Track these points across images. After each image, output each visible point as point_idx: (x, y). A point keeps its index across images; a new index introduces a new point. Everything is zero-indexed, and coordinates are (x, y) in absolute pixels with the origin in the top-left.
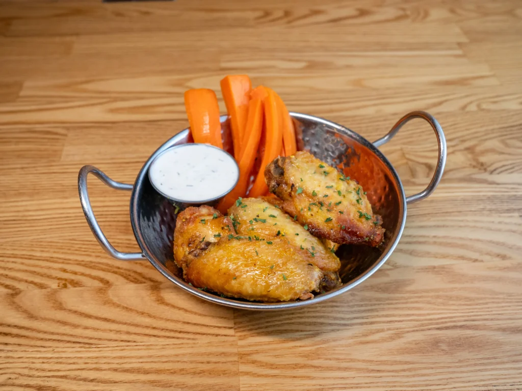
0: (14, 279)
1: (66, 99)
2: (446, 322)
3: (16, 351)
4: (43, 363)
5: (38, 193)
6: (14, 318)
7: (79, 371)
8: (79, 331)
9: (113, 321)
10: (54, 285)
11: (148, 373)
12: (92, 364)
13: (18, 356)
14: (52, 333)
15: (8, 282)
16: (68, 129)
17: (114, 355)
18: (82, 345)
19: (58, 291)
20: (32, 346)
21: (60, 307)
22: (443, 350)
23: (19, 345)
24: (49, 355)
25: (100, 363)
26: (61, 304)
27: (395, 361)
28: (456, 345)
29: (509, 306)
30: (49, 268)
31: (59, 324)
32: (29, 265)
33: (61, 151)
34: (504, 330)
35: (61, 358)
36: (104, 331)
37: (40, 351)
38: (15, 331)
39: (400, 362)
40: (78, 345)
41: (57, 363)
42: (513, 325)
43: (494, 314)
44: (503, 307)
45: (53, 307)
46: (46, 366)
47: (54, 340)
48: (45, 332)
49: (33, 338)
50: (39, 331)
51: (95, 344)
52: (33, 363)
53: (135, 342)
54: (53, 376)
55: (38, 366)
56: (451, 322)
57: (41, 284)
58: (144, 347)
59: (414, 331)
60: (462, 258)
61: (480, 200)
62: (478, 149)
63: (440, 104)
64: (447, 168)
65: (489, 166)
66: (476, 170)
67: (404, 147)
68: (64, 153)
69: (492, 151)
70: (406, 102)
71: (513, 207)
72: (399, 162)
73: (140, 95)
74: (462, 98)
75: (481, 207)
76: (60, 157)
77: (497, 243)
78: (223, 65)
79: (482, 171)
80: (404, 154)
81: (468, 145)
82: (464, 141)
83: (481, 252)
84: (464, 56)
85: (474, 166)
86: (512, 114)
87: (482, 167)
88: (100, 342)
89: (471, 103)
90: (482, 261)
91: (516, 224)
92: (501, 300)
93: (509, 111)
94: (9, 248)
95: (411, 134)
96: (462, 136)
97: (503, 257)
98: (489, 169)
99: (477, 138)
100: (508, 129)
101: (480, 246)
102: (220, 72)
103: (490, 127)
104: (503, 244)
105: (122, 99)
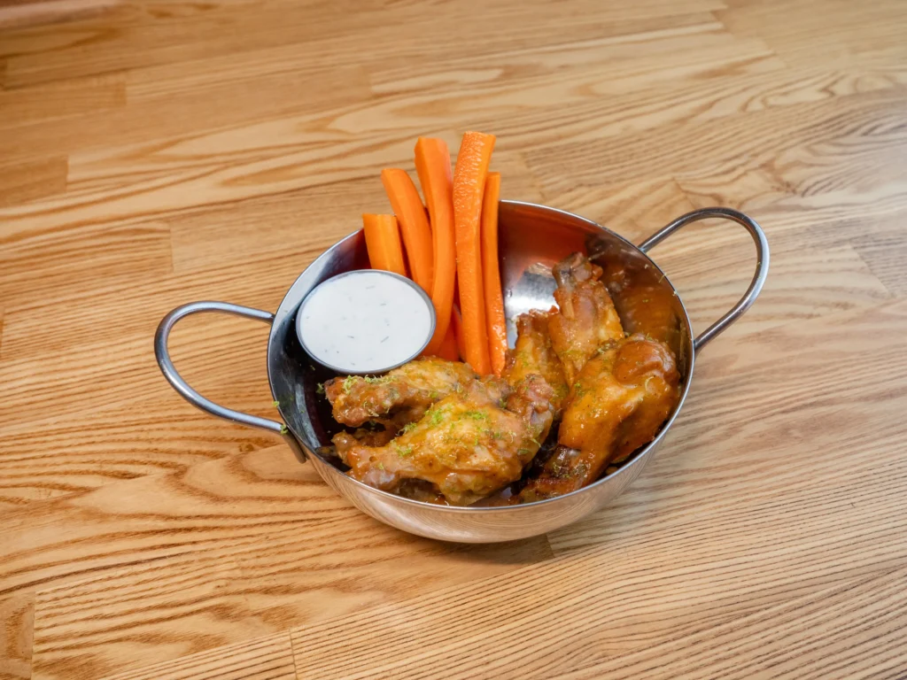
0: (169, 452)
1: (149, 175)
2: (791, 402)
3: (213, 549)
4: (258, 557)
6: (189, 505)
7: (314, 558)
8: (295, 506)
10: (234, 450)
12: (330, 544)
13: (218, 556)
14: (257, 516)
15: (162, 459)
16: (167, 220)
18: (306, 523)
19: (242, 458)
20: (233, 538)
21: (254, 478)
22: (796, 438)
23: (215, 540)
24: (264, 546)
25: (340, 542)
26: (254, 474)
27: (739, 463)
28: (811, 429)
29: (867, 368)
30: (217, 428)
31: (261, 501)
32: (185, 429)
33: (171, 256)
34: (866, 399)
35: (282, 546)
37: (247, 543)
38: (200, 523)
39: (745, 462)
41: (279, 553)
42: (875, 391)
43: (850, 381)
44: (859, 370)
45: (244, 480)
46: (263, 561)
47: (263, 524)
48: (246, 516)
49: (231, 528)
50: (236, 517)
51: (325, 518)
54: (280, 572)
55: (252, 562)
56: (798, 400)
57: (212, 452)
59: (753, 420)
60: (792, 315)
61: (796, 234)
62: (778, 164)
63: (711, 105)
64: (742, 197)
65: (798, 186)
66: (781, 194)
67: (676, 174)
68: (175, 258)
69: (797, 164)
70: (662, 109)
71: (841, 236)
72: (675, 199)
73: (262, 154)
74: (737, 93)
75: (801, 243)
76: (172, 266)
77: (833, 289)
78: (377, 89)
79: (792, 194)
80: (678, 186)
81: (763, 159)
82: (756, 155)
83: (815, 305)
84: (725, 30)
85: (778, 190)
86: (812, 107)
87: (789, 188)
88: (332, 514)
89: (752, 98)
90: (818, 316)
91: (850, 260)
92: (854, 362)
93: (807, 104)
94: (144, 410)
95: (680, 155)
96: (753, 149)
97: (845, 306)
98: (799, 190)
99: (772, 148)
100: (812, 130)
101: (810, 296)
102: (375, 101)
103: (788, 131)
104: (840, 289)
105: (239, 164)
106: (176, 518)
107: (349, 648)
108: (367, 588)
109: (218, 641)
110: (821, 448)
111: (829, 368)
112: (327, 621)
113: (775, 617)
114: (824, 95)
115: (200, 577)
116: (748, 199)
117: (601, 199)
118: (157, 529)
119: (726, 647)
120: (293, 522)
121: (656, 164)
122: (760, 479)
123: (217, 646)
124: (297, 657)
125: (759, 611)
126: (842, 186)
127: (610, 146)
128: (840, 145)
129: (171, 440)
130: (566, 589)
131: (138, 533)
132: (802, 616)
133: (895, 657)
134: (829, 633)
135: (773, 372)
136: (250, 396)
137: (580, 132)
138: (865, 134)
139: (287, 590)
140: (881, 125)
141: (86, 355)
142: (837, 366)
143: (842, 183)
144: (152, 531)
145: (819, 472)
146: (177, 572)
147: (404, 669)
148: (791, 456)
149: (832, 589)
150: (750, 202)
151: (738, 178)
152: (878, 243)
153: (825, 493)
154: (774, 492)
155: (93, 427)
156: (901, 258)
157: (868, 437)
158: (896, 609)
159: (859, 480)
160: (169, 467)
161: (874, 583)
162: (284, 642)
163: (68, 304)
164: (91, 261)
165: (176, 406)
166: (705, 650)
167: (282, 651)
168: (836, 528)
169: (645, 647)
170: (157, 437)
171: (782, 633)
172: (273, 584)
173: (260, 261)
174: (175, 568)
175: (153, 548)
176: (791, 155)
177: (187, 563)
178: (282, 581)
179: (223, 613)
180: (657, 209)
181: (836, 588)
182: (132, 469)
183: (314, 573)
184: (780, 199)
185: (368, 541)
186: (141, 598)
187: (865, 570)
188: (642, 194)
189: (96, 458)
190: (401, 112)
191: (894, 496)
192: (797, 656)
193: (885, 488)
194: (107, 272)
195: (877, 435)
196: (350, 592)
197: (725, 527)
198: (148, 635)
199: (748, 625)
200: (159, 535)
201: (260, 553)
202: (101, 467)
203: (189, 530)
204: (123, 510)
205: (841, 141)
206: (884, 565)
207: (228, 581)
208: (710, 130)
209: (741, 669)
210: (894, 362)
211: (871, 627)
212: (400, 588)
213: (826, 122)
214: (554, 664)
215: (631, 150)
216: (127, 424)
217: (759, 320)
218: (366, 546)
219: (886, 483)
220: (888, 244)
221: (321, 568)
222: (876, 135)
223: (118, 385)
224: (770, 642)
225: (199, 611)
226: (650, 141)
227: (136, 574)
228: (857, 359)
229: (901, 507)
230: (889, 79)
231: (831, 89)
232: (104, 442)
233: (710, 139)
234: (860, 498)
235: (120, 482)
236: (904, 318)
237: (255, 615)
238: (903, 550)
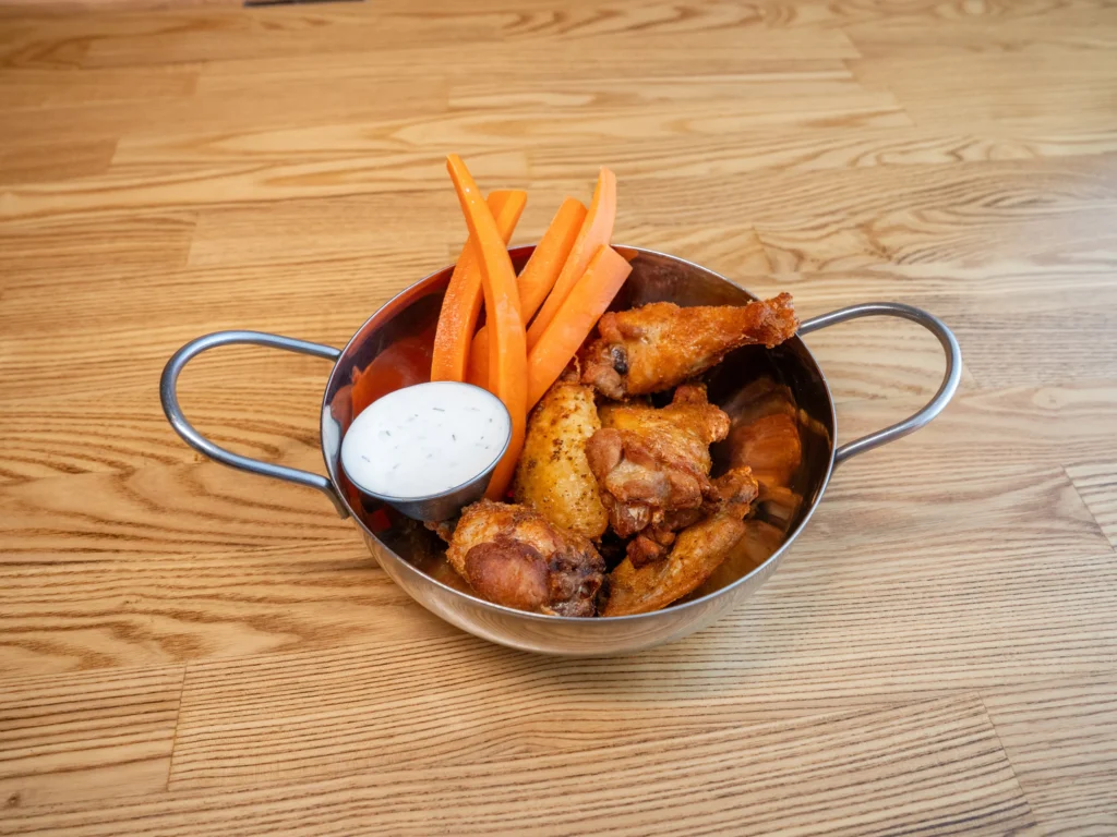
0: (122, 451)
1: (192, 166)
3: (134, 561)
4: (179, 577)
5: (152, 318)
6: (125, 510)
7: (237, 587)
8: (233, 527)
9: (289, 510)
10: (188, 458)
11: (349, 586)
12: (259, 575)
13: (137, 568)
14: (191, 532)
15: (113, 457)
16: (196, 213)
17: (291, 561)
18: (240, 548)
19: (195, 467)
20: (158, 553)
21: (200, 490)
22: (823, 533)
23: (138, 551)
24: (189, 565)
25: (269, 574)
26: (201, 486)
28: (843, 525)
29: (927, 464)
31: (200, 517)
32: (146, 430)
33: (188, 248)
34: (919, 499)
35: (208, 568)
36: (275, 524)
37: (173, 560)
38: (129, 531)
40: (234, 548)
41: (202, 576)
42: (932, 492)
43: (904, 477)
44: (917, 465)
45: (190, 492)
46: (183, 582)
47: (195, 542)
48: (179, 531)
49: (159, 541)
50: (169, 530)
51: (261, 546)
52: (163, 577)
53: (325, 539)
54: (197, 597)
55: (171, 582)
57: (167, 457)
58: (340, 547)
60: (854, 394)
62: (878, 225)
63: (816, 156)
64: (827, 256)
65: (896, 252)
66: (874, 259)
67: (756, 224)
68: (193, 252)
69: (900, 228)
70: (760, 154)
72: (750, 249)
73: (315, 156)
74: (850, 146)
76: (186, 259)
77: (909, 370)
78: (454, 103)
79: (885, 260)
80: (757, 237)
81: (861, 219)
82: (855, 214)
83: (883, 384)
84: (854, 80)
85: (872, 253)
88: (269, 542)
89: (866, 153)
93: (927, 166)
94: (111, 404)
95: (767, 204)
96: (852, 206)
98: (895, 256)
99: (875, 208)
100: (926, 194)
101: (880, 374)
102: (449, 115)
103: (897, 192)
104: (917, 371)
105: (286, 163)
106: (107, 522)
107: (243, 693)
108: (284, 628)
109: (109, 661)
110: (850, 548)
111: (882, 458)
112: (229, 659)
113: (743, 738)
114: (950, 159)
115: (112, 589)
116: (833, 260)
117: (666, 240)
118: (84, 530)
119: (675, 765)
120: (227, 544)
121: (738, 210)
123: (107, 666)
124: (185, 693)
125: (725, 728)
126: (947, 257)
127: (689, 186)
128: (955, 213)
129: (128, 439)
131: (63, 532)
132: (776, 743)
133: (878, 810)
134: (804, 768)
136: (223, 403)
137: (661, 169)
138: (987, 205)
139: (198, 618)
140: (1009, 197)
143: (948, 255)
144: (78, 532)
146: (90, 580)
147: (297, 726)
148: (812, 552)
149: (821, 717)
150: (834, 263)
151: (828, 235)
152: (974, 324)
155: (55, 415)
156: (999, 345)
157: (910, 544)
158: (894, 753)
159: (888, 593)
160: (117, 467)
161: (874, 717)
162: (174, 675)
163: (72, 286)
166: (648, 765)
167: (172, 683)
168: (845, 644)
169: (578, 749)
170: (114, 434)
171: (747, 760)
172: (186, 608)
174: (89, 575)
175: (72, 550)
176: (896, 218)
177: (103, 571)
178: (196, 606)
179: (124, 631)
180: (726, 258)
181: (827, 716)
182: (79, 464)
183: (233, 603)
184: (873, 264)
185: (299, 577)
187: (868, 700)
188: (713, 241)
189: (48, 447)
190: (473, 129)
191: (925, 617)
192: (759, 789)
193: (917, 606)
194: (118, 259)
195: (922, 543)
196: (265, 630)
198: (39, 643)
199: (708, 743)
200: (84, 537)
201: (182, 573)
202: (49, 457)
203: (115, 536)
204: (56, 506)
205: (957, 209)
206: (891, 698)
207: (138, 598)
208: (809, 181)
209: (685, 795)
210: (960, 462)
211: (858, 770)
212: (318, 635)
213: (945, 187)
214: (466, 751)
215: (714, 192)
216: (91, 417)
218: (297, 583)
219: (919, 601)
220: (986, 328)
221: (241, 600)
222: (998, 208)
223: (93, 375)
224: (729, 768)
225: (98, 626)
226: (739, 185)
227: (48, 575)
229: (931, 631)
230: (1029, 149)
231: (961, 153)
232: (61, 431)
233: (806, 191)
234: (884, 614)
235: (64, 475)
236: (987, 413)
237: (156, 639)
238: (921, 682)
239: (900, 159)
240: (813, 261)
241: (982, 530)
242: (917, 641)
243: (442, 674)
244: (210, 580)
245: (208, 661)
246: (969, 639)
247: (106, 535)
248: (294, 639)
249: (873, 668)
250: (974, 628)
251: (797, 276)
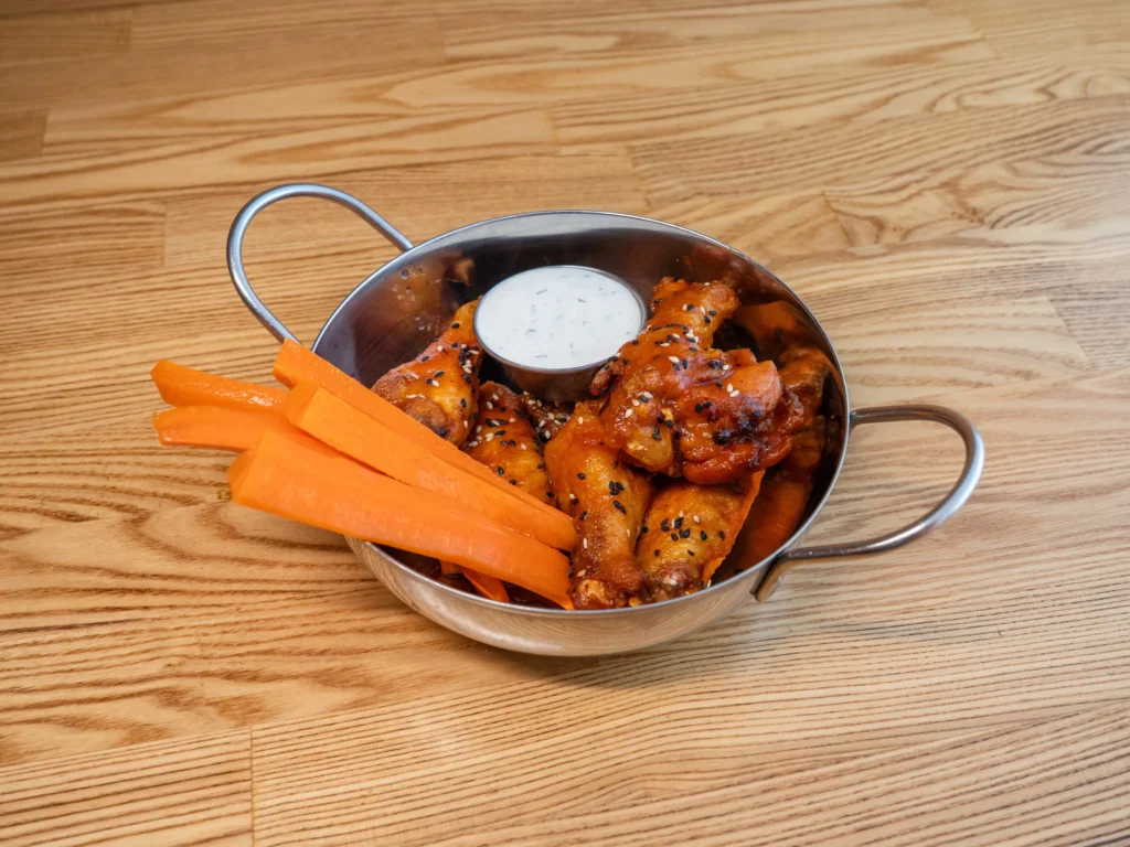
0: (129, 492)
3: (168, 618)
4: (224, 632)
6: (146, 561)
7: (295, 640)
8: (278, 573)
10: (210, 496)
12: (316, 624)
13: (174, 627)
14: (229, 581)
15: (119, 500)
16: (163, 201)
18: (290, 595)
19: (220, 506)
20: (196, 607)
21: (232, 533)
22: (937, 540)
23: (172, 607)
24: (232, 619)
25: (329, 622)
26: (231, 528)
28: (959, 530)
29: (1044, 458)
30: (193, 467)
31: (236, 563)
32: (153, 466)
33: (163, 246)
34: (1038, 498)
35: (257, 621)
36: (325, 567)
37: (213, 614)
38: (157, 584)
40: (285, 596)
41: (251, 630)
42: (1053, 489)
43: (1019, 474)
44: (1033, 460)
45: (219, 535)
46: (230, 638)
47: (235, 592)
48: (215, 581)
49: (194, 593)
50: (203, 580)
51: (314, 592)
52: (206, 635)
54: (249, 653)
55: (216, 639)
57: (184, 497)
59: (883, 513)
60: (955, 382)
61: (976, 277)
62: (965, 183)
63: (886, 101)
64: (912, 223)
65: (988, 214)
66: (964, 223)
67: (828, 188)
68: (167, 250)
69: (991, 185)
70: (822, 102)
71: (1037, 284)
72: (822, 219)
73: (296, 125)
74: (925, 87)
75: (980, 289)
76: (162, 259)
77: (1014, 352)
78: (452, 51)
79: (978, 224)
80: (828, 204)
81: (945, 176)
82: (937, 170)
83: (987, 370)
85: (961, 217)
86: (1020, 112)
87: (976, 216)
88: (323, 587)
89: (944, 96)
90: (990, 385)
91: (1044, 315)
92: (1028, 449)
93: (1015, 107)
94: (105, 438)
95: (835, 164)
96: (933, 162)
97: (1028, 375)
98: (987, 219)
99: (960, 162)
100: (1017, 142)
101: (982, 358)
102: (448, 68)
103: (984, 141)
104: (1025, 353)
105: (263, 135)
106: (127, 575)
107: (322, 756)
108: (354, 682)
109: (160, 733)
110: (968, 556)
112: (300, 720)
113: (875, 767)
114: (1042, 97)
115: (147, 651)
116: (918, 227)
117: (725, 213)
118: (101, 586)
119: (807, 800)
120: (273, 592)
121: (803, 172)
122: (882, 589)
123: (157, 738)
124: (255, 762)
125: (855, 758)
126: (1047, 218)
127: (746, 145)
128: (1053, 164)
129: (135, 477)
130: (607, 707)
131: (77, 590)
132: (911, 770)
133: (1028, 833)
134: (946, 794)
135: (919, 453)
137: (710, 125)
138: (1088, 152)
139: (254, 677)
140: (1111, 142)
141: (42, 363)
142: (1007, 451)
143: (1047, 215)
144: (96, 590)
145: (961, 587)
146: (120, 643)
147: (388, 788)
148: (927, 563)
149: (956, 739)
150: (919, 231)
151: (910, 198)
152: (1084, 296)
153: (964, 615)
154: (897, 607)
155: (39, 454)
156: (1113, 318)
157: (1033, 548)
158: (1039, 772)
159: (1014, 602)
160: (126, 511)
161: (1014, 736)
162: (240, 742)
163: (28, 298)
164: (61, 245)
165: (145, 436)
166: (778, 801)
167: (239, 752)
168: (973, 660)
169: (700, 790)
170: (116, 473)
171: (881, 790)
172: (238, 667)
173: (274, 262)
174: (118, 637)
175: (93, 610)
176: (983, 174)
177: (134, 632)
178: (250, 664)
179: (171, 698)
180: (795, 231)
181: (961, 738)
182: (81, 510)
183: (293, 658)
184: (963, 230)
185: (365, 624)
186: (72, 671)
187: (1004, 718)
188: (779, 211)
189: (38, 492)
190: (479, 84)
192: (898, 820)
193: (1047, 615)
194: (79, 260)
195: (1046, 546)
196: (334, 686)
197: (827, 647)
198: (74, 718)
199: (839, 774)
200: (104, 594)
201: (225, 628)
202: (42, 504)
203: (141, 591)
204: (62, 561)
205: (1055, 158)
206: (1029, 715)
207: (182, 660)
208: (882, 133)
209: (821, 830)
210: (1083, 453)
211: (1001, 793)
212: (398, 687)
213: (1038, 133)
214: (580, 800)
215: (773, 152)
216: (82, 454)
217: (909, 385)
218: (362, 631)
219: (1049, 609)
220: (1096, 299)
221: (301, 654)
222: (1102, 154)
223: (76, 404)
224: (864, 799)
225: (140, 694)
226: (800, 142)
227: (69, 640)
228: (1033, 446)
229: (1065, 642)
231: (1052, 89)
232: (50, 473)
233: (879, 145)
234: (1012, 626)
235: (64, 525)
236: (1105, 397)
237: (210, 704)
238: (1058, 697)
239: (983, 101)
240: (895, 230)
241: (1112, 529)
242: (1052, 653)
243: (541, 720)
244: (260, 633)
245: (276, 724)
246: (1108, 648)
247: (130, 591)
248: (369, 693)
249: (1007, 685)
250: (1110, 635)
251: (878, 249)
